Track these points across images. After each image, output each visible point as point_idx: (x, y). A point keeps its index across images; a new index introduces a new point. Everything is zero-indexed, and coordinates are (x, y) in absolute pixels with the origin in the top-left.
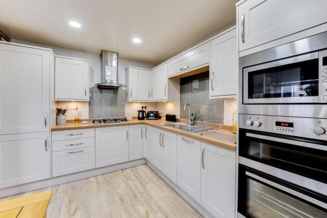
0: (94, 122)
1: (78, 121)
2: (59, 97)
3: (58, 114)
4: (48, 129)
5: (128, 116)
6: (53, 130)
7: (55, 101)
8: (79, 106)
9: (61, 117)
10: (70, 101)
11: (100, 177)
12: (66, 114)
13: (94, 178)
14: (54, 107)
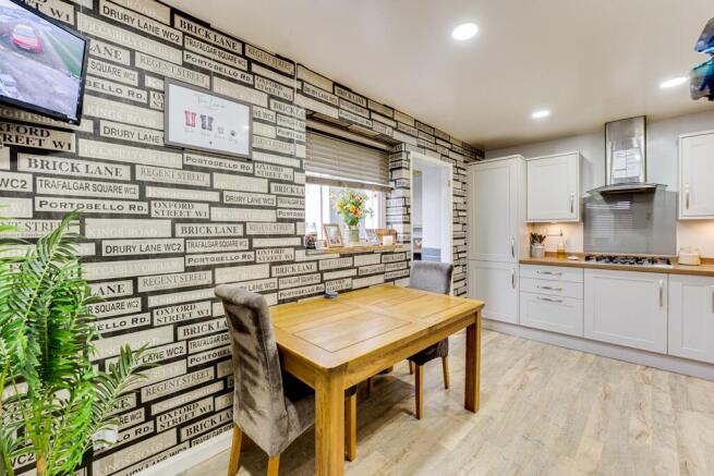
0: (588, 258)
1: (561, 254)
2: (534, 216)
3: (532, 242)
4: (516, 260)
5: (682, 253)
6: (521, 262)
7: (529, 224)
8: (565, 230)
9: (538, 246)
10: (549, 223)
11: (593, 357)
12: (544, 242)
13: (581, 354)
14: (527, 232)
